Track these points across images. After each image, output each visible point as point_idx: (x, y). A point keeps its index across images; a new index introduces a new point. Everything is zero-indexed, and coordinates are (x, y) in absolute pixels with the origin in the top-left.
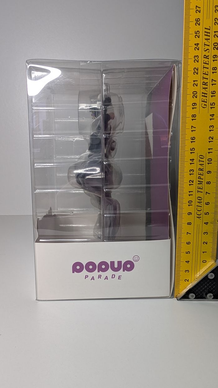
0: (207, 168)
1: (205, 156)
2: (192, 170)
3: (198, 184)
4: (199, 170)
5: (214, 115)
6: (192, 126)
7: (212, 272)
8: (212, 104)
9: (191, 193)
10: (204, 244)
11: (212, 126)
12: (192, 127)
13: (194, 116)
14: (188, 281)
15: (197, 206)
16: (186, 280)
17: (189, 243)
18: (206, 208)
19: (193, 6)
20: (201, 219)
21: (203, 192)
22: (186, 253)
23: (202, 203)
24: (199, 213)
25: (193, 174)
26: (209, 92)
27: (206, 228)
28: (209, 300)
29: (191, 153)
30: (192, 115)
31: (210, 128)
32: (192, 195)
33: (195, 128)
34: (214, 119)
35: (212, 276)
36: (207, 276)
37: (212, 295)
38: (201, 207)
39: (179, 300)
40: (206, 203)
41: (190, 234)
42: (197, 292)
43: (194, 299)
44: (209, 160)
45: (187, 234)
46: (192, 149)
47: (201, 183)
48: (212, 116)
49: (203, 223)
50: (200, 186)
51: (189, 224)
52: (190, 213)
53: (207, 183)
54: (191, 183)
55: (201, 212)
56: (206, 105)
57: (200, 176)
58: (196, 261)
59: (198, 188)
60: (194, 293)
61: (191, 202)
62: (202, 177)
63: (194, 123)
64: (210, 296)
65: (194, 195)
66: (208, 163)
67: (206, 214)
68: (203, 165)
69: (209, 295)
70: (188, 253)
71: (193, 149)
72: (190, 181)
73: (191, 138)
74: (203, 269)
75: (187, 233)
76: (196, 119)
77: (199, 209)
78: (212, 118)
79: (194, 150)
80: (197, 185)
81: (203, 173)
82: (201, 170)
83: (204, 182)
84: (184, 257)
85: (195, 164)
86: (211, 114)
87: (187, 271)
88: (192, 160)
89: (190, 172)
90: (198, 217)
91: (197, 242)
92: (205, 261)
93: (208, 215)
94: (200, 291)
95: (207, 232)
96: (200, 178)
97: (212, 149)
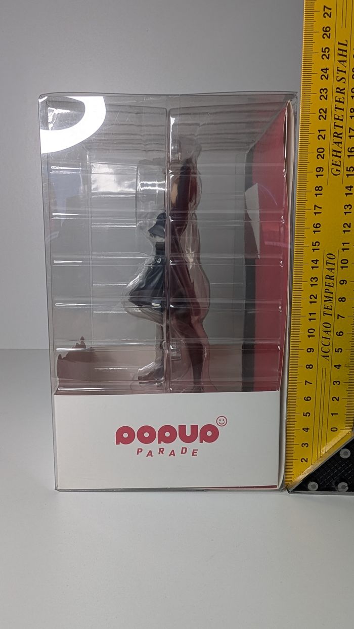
0: (340, 274)
1: (336, 255)
3: (325, 301)
4: (326, 278)
6: (315, 206)
7: (347, 446)
9: (312, 316)
10: (334, 400)
11: (350, 205)
14: (307, 461)
15: (323, 337)
16: (303, 460)
17: (309, 399)
18: (337, 342)
19: (318, 6)
20: (330, 358)
21: (333, 315)
22: (304, 415)
23: (331, 333)
24: (325, 349)
25: (317, 285)
26: (344, 148)
27: (336, 374)
28: (341, 493)
30: (316, 187)
31: (346, 209)
32: (315, 319)
33: (321, 208)
34: (352, 194)
35: (346, 453)
36: (338, 454)
37: (346, 484)
38: (329, 339)
39: (292, 491)
40: (338, 334)
41: (311, 383)
42: (322, 479)
43: (317, 490)
44: (343, 262)
45: (306, 384)
46: (316, 242)
48: (349, 188)
49: (333, 367)
50: (328, 304)
52: (310, 349)
53: (340, 300)
54: (314, 300)
55: (329, 347)
56: (339, 171)
57: (327, 287)
58: (321, 427)
59: (324, 308)
60: (316, 481)
61: (313, 331)
62: (331, 290)
63: (318, 201)
64: (343, 487)
65: (318, 320)
66: (342, 267)
67: (338, 352)
68: (334, 269)
69: (341, 485)
70: (306, 416)
71: (317, 244)
72: (312, 297)
73: (314, 224)
74: (331, 442)
75: (306, 381)
76: (321, 194)
77: (326, 342)
78: (348, 192)
79: (318, 246)
80: (324, 303)
81: (333, 283)
82: (330, 278)
83: (334, 298)
84: (300, 422)
85: (320, 268)
86: (347, 186)
87: (305, 445)
88: (315, 262)
89: (312, 281)
90: (323, 356)
91: (322, 398)
92: (335, 429)
93: (341, 352)
94: (326, 478)
95: (337, 381)
96: (328, 291)
97: (349, 243)
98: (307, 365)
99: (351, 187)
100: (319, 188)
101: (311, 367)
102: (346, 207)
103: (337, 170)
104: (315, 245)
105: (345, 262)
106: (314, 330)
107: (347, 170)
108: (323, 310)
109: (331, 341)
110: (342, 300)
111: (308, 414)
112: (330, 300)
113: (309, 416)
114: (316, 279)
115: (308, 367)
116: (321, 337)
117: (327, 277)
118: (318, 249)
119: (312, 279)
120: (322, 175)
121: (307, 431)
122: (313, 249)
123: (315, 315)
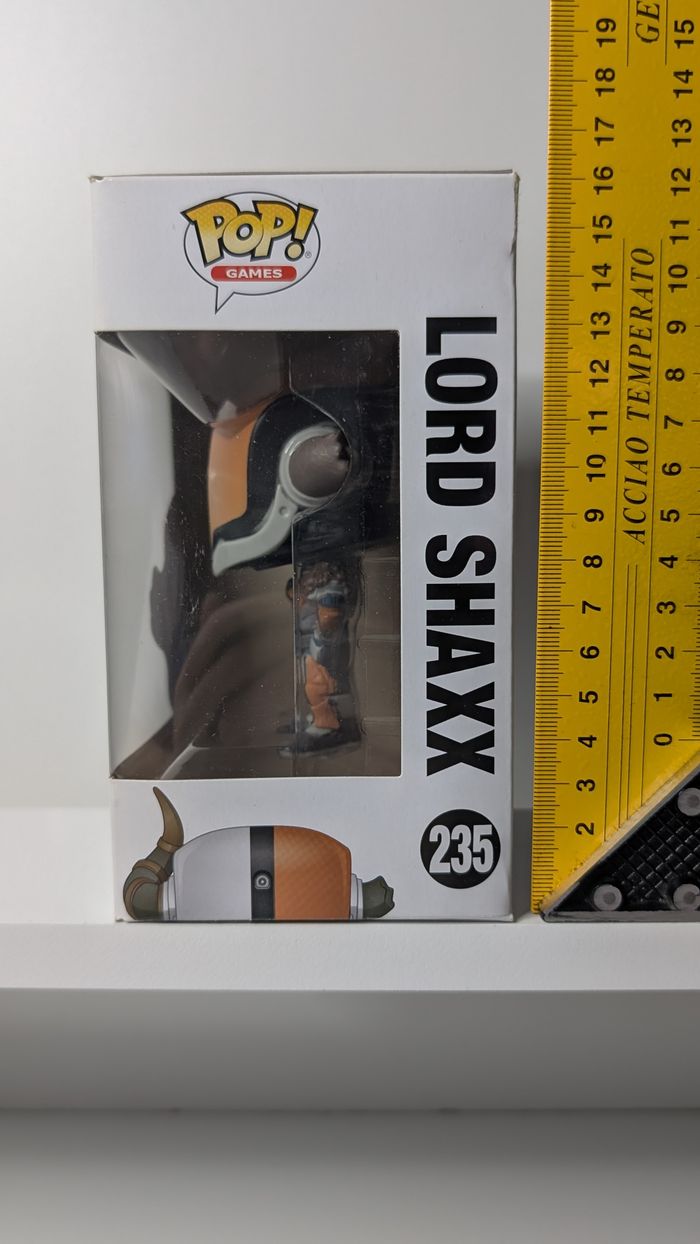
0: (670, 307)
1: (656, 253)
2: (600, 316)
3: (631, 378)
4: (632, 315)
5: (691, 74)
6: (598, 120)
7: (697, 783)
8: (679, 27)
9: (599, 420)
10: (660, 657)
11: (685, 121)
12: (600, 124)
13: (605, 74)
14: (591, 832)
15: (627, 480)
16: (582, 829)
17: (593, 652)
18: (667, 492)
20: (647, 537)
21: (652, 418)
22: (581, 700)
23: (649, 468)
24: (635, 512)
25: (608, 333)
27: (668, 583)
28: (682, 915)
29: (597, 237)
30: (598, 71)
31: (676, 130)
32: (605, 428)
33: (612, 126)
34: (690, 91)
35: (694, 801)
36: (672, 805)
37: (696, 890)
38: (645, 483)
39: (551, 916)
40: (667, 469)
41: (598, 609)
42: (632, 884)
43: (621, 909)
44: (676, 271)
45: (584, 612)
46: (603, 218)
47: (641, 373)
48: (684, 77)
49: (656, 561)
50: (639, 387)
51: (593, 562)
52: (594, 511)
53: (671, 375)
54: (600, 374)
55: (646, 507)
56: (656, 30)
57: (636, 340)
58: (627, 735)
59: (630, 398)
60: (616, 884)
61: (599, 461)
62: (646, 347)
63: (605, 106)
64: (690, 898)
65: (612, 429)
66: (673, 287)
67: (668, 519)
68: (651, 291)
69: (684, 891)
70: (587, 701)
71: (606, 222)
72: (596, 366)
73: (596, 169)
74: (656, 776)
75: (585, 603)
76: (612, 90)
77: (636, 492)
78: (682, 86)
79: (609, 226)
80: (627, 384)
81: (650, 330)
82: (643, 314)
83: (654, 370)
84: (573, 718)
85: (616, 288)
86: (678, 70)
87: (585, 783)
88: (602, 271)
89: (595, 323)
90: (630, 532)
91: (629, 650)
92: (667, 739)
93: (676, 520)
94: (644, 878)
95: (671, 603)
96: (638, 351)
97: (687, 222)
98: (588, 558)
99: (688, 73)
100: (605, 72)
101: (596, 562)
102: (677, 125)
103: (650, 28)
104: (601, 225)
105: (679, 271)
106: (604, 460)
107: (676, 29)
108: (626, 403)
109: (648, 490)
110: (675, 374)
111: (592, 697)
112: (644, 376)
113: (594, 701)
114: (605, 318)
115: (588, 562)
116: (622, 479)
117: (636, 312)
118: (610, 237)
119: (596, 318)
120: (613, 40)
121: (590, 746)
122: (594, 236)
123: (604, 416)
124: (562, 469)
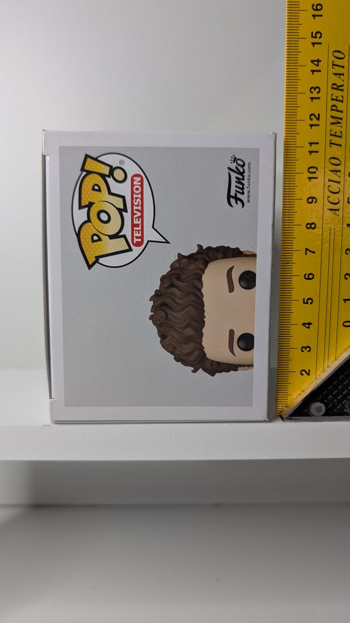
1: (346, 53)
2: (315, 89)
3: (332, 124)
4: (333, 88)
9: (314, 148)
10: (346, 279)
14: (308, 374)
15: (330, 180)
16: (303, 373)
17: (311, 276)
20: (340, 212)
21: (343, 145)
22: (304, 303)
23: (341, 174)
24: (334, 198)
25: (319, 98)
29: (313, 44)
32: (317, 152)
38: (339, 183)
39: (287, 418)
41: (314, 252)
42: (330, 399)
45: (306, 254)
46: (317, 32)
47: (337, 121)
49: (345, 225)
50: (336, 128)
52: (313, 198)
54: (315, 121)
55: (339, 196)
57: (335, 103)
58: (328, 322)
59: (331, 135)
60: (322, 402)
61: (315, 170)
62: (340, 106)
65: (321, 152)
68: (343, 74)
70: (307, 303)
71: (318, 35)
72: (312, 117)
73: (313, 5)
75: (307, 249)
77: (335, 187)
79: (320, 38)
80: (330, 127)
81: (342, 97)
82: (338, 88)
83: (344, 119)
84: (298, 313)
85: (324, 72)
87: (306, 348)
88: (316, 63)
89: (312, 93)
90: (331, 210)
91: (330, 275)
94: (337, 398)
96: (336, 109)
98: (308, 224)
101: (313, 226)
104: (316, 37)
106: (317, 169)
108: (329, 138)
109: (341, 186)
111: (310, 301)
112: (339, 123)
113: (311, 303)
114: (317, 90)
115: (309, 226)
116: (327, 180)
117: (334, 86)
118: (321, 43)
119: (313, 90)
121: (309, 328)
123: (317, 145)
124: (294, 175)
